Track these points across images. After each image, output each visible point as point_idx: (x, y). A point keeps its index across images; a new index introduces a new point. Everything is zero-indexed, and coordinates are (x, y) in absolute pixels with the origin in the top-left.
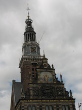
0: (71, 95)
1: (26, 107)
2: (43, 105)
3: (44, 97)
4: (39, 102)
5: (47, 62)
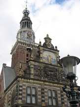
1: (25, 87)
2: (46, 88)
3: (46, 79)
4: (40, 84)
5: (50, 42)
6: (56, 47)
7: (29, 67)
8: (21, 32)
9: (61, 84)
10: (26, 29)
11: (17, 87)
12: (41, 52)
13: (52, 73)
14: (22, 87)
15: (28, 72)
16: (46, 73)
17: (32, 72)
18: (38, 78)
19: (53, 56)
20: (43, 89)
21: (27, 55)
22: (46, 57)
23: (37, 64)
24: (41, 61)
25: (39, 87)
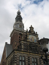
0: (48, 53)
1: (18, 56)
2: (31, 57)
3: (31, 51)
4: (27, 54)
5: (33, 30)
6: (36, 33)
7: (21, 44)
8: (16, 24)
9: (39, 54)
10: (19, 22)
11: (14, 56)
12: (28, 35)
13: (34, 48)
14: (16, 56)
15: (20, 47)
16: (30, 48)
17: (23, 47)
18: (26, 50)
19: (35, 38)
20: (29, 57)
21: (20, 37)
22: (31, 38)
23: (25, 42)
24: (28, 41)
25: (27, 56)
